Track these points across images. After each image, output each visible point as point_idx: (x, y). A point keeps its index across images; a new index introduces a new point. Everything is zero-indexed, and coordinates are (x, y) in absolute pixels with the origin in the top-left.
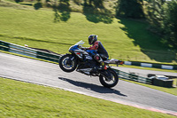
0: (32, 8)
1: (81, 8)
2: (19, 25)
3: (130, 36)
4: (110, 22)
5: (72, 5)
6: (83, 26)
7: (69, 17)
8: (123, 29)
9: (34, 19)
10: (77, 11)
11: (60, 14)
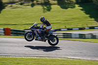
0: (30, 7)
1: (56, 2)
2: (24, 17)
3: (87, 13)
4: (74, 7)
5: (51, 1)
6: (59, 12)
7: (51, 8)
8: (82, 10)
9: (31, 12)
10: (54, 4)
11: (45, 7)
